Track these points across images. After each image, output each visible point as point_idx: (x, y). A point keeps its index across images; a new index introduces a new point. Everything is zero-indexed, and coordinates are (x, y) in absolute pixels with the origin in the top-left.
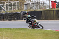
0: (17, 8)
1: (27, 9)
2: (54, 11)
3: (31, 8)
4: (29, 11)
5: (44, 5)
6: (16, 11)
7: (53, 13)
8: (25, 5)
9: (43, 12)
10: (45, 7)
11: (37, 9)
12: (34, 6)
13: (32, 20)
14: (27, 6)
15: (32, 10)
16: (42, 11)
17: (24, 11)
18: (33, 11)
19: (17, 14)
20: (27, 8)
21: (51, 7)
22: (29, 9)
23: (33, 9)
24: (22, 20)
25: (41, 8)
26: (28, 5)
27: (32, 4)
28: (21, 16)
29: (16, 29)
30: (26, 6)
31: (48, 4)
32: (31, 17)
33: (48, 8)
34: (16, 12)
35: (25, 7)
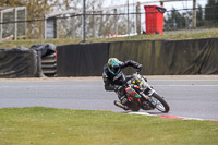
0: (19, 31)
1: (55, 37)
2: (153, 42)
3: (69, 33)
4: (63, 42)
5: (119, 21)
6: (15, 43)
7: (149, 50)
8: (49, 19)
9: (112, 48)
10: (121, 30)
11: (93, 36)
12: (79, 25)
13: (128, 79)
14: (55, 25)
15: (72, 41)
16: (109, 44)
17: (42, 43)
18: (78, 45)
19: (17, 53)
20: (55, 32)
21: (143, 27)
22: (61, 36)
23: (78, 37)
24: (38, 76)
25: (107, 32)
26: (59, 21)
27: (73, 16)
28: (33, 61)
29: (15, 109)
30: (51, 25)
31: (133, 19)
32: (122, 67)
33: (133, 33)
34: (15, 47)
35: (48, 28)
